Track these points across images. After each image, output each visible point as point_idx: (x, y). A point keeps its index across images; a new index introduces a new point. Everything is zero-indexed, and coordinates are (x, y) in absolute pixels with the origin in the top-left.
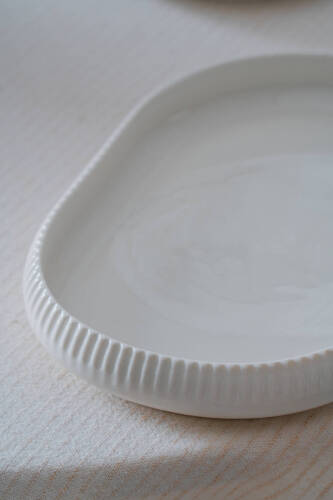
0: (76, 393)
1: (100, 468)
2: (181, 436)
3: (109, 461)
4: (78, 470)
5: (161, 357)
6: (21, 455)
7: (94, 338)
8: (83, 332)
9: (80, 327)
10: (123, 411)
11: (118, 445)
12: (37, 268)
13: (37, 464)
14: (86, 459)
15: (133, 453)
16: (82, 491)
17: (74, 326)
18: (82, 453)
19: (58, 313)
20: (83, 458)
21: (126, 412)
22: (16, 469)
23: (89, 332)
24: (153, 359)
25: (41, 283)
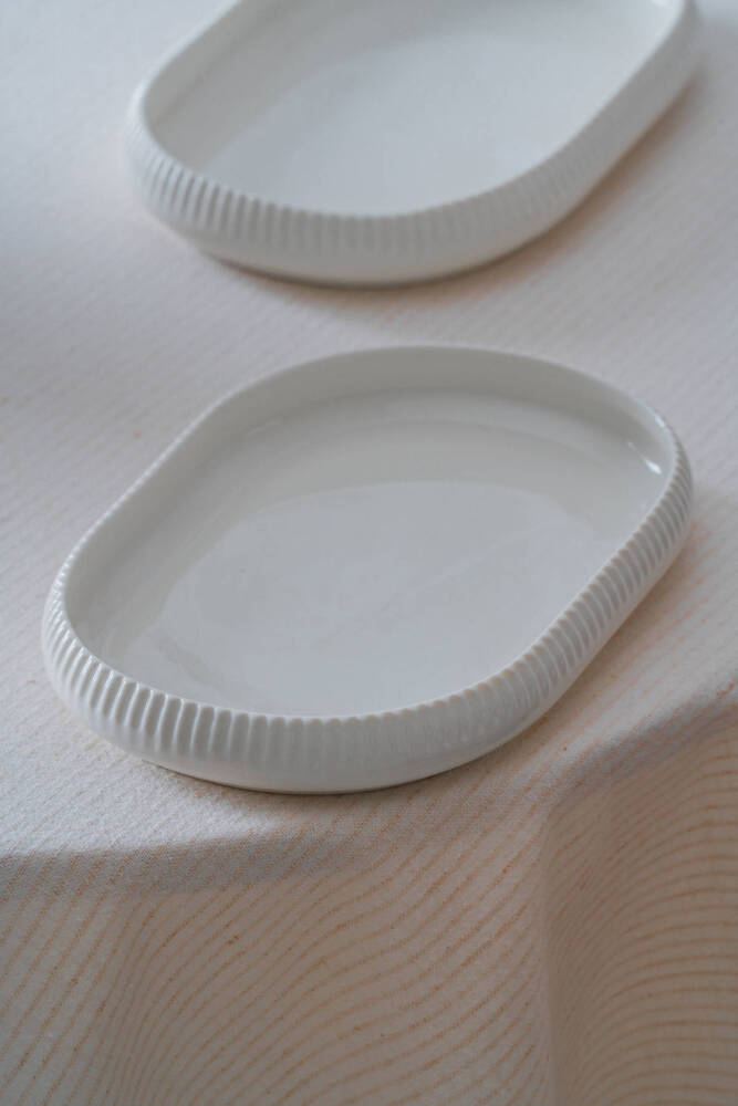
0: (108, 766)
1: (136, 852)
2: (245, 815)
3: (148, 843)
4: (106, 854)
5: (217, 710)
6: (33, 836)
7: (130, 687)
8: (117, 681)
9: (111, 676)
10: (170, 786)
11: (162, 826)
12: (59, 605)
13: (53, 847)
14: (118, 841)
15: (180, 834)
16: (113, 882)
17: (105, 674)
18: (112, 835)
19: (84, 659)
20: (114, 840)
21: (174, 788)
22: (25, 853)
23: (124, 682)
24: (207, 713)
25: (64, 623)
